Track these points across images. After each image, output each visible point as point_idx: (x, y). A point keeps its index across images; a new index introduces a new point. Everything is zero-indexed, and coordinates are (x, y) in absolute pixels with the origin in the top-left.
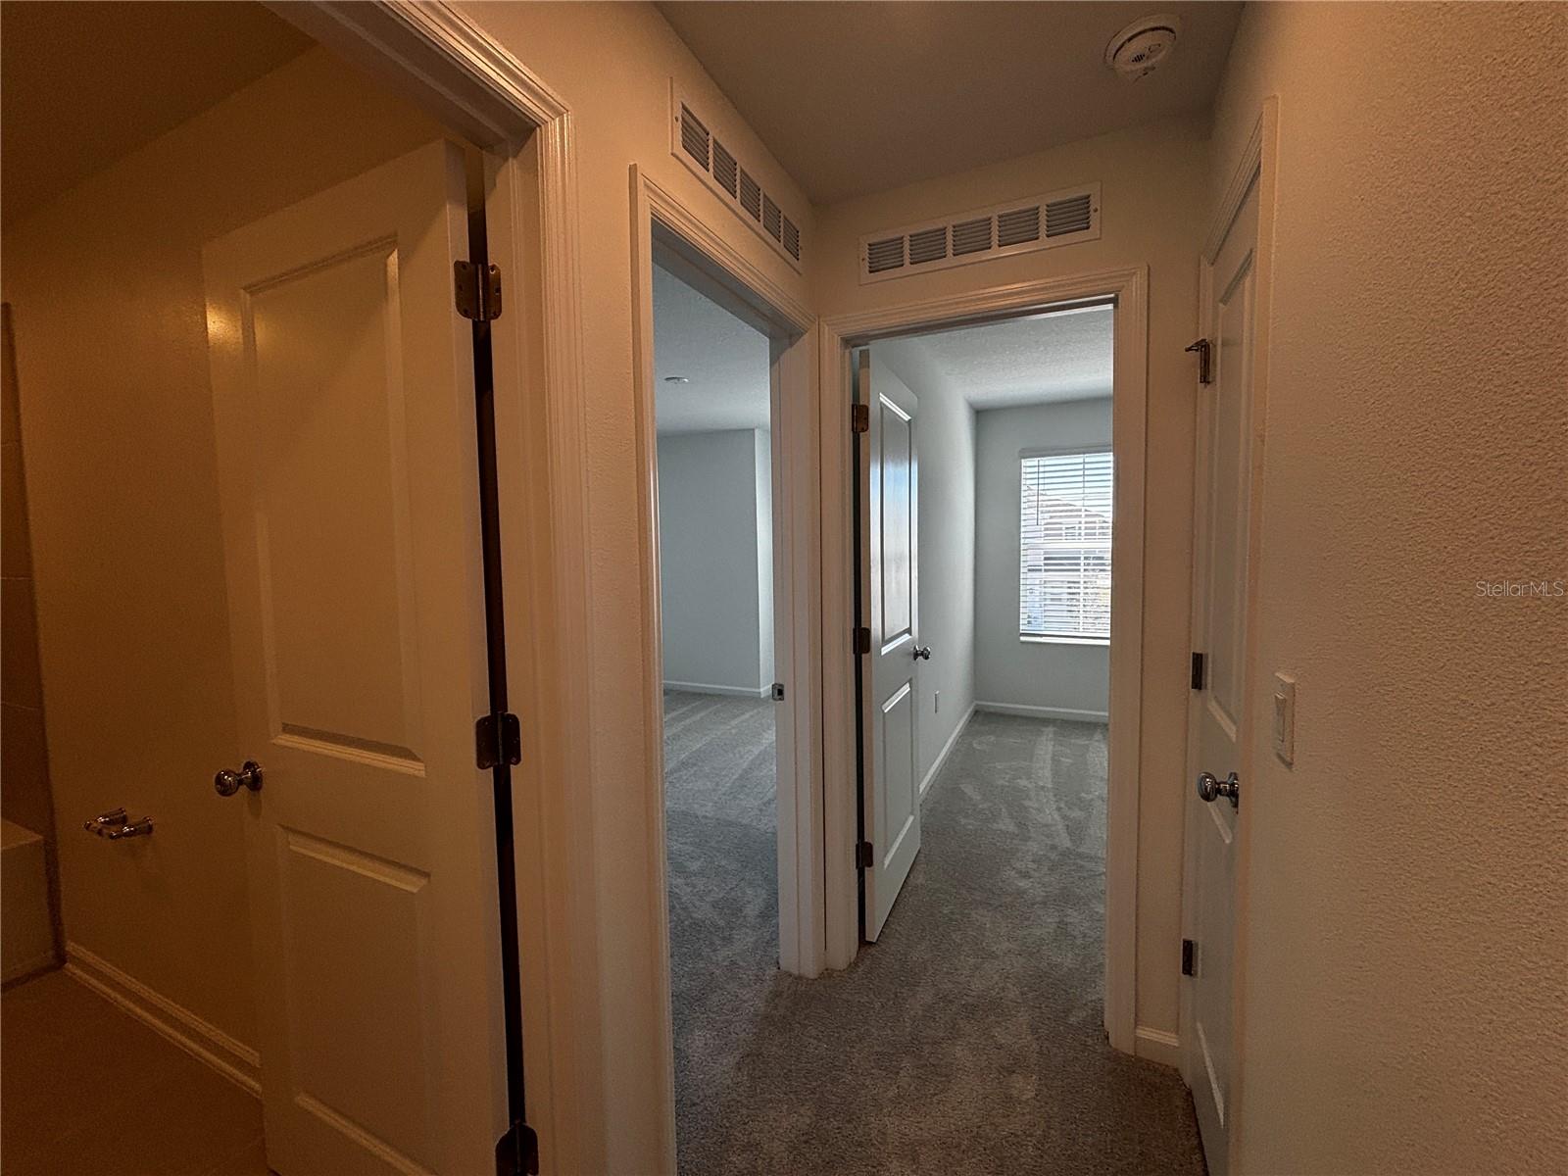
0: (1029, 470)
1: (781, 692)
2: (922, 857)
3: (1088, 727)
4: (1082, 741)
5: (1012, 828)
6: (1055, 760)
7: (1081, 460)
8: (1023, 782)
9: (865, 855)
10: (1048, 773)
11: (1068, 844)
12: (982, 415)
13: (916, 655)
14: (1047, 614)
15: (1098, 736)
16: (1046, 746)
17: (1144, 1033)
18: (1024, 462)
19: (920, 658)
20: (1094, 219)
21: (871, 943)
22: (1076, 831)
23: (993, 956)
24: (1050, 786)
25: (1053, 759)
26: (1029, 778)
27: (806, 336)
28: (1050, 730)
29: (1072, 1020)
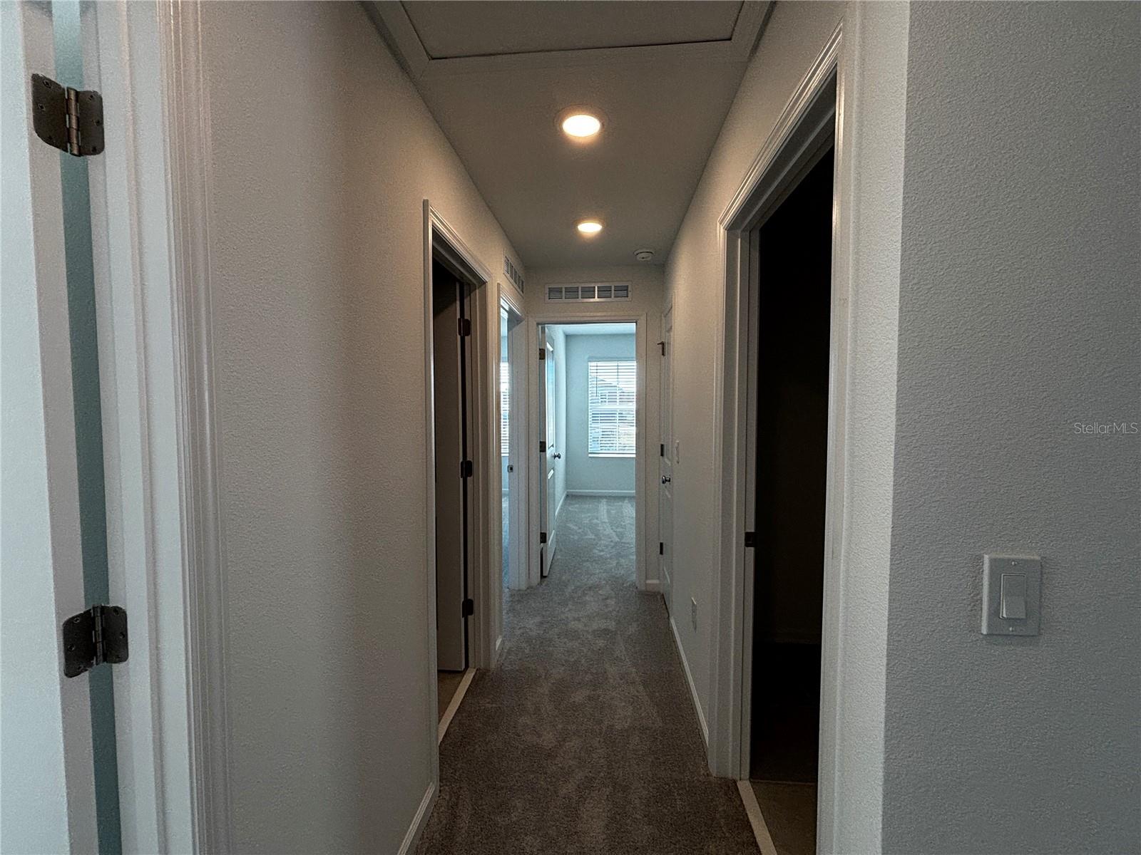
0: (592, 368)
1: (511, 469)
2: (557, 551)
3: (622, 498)
4: (620, 503)
5: (593, 537)
6: (608, 512)
7: (616, 364)
8: (595, 521)
9: (543, 538)
10: (605, 516)
11: (617, 539)
12: (568, 337)
13: (555, 457)
14: (602, 445)
15: (626, 501)
16: (603, 507)
17: (649, 582)
18: (590, 364)
19: (557, 458)
20: (630, 294)
21: (545, 577)
22: (621, 535)
23: (595, 574)
24: (607, 521)
25: (607, 512)
26: (597, 519)
27: (524, 322)
28: (604, 501)
29: (625, 585)
